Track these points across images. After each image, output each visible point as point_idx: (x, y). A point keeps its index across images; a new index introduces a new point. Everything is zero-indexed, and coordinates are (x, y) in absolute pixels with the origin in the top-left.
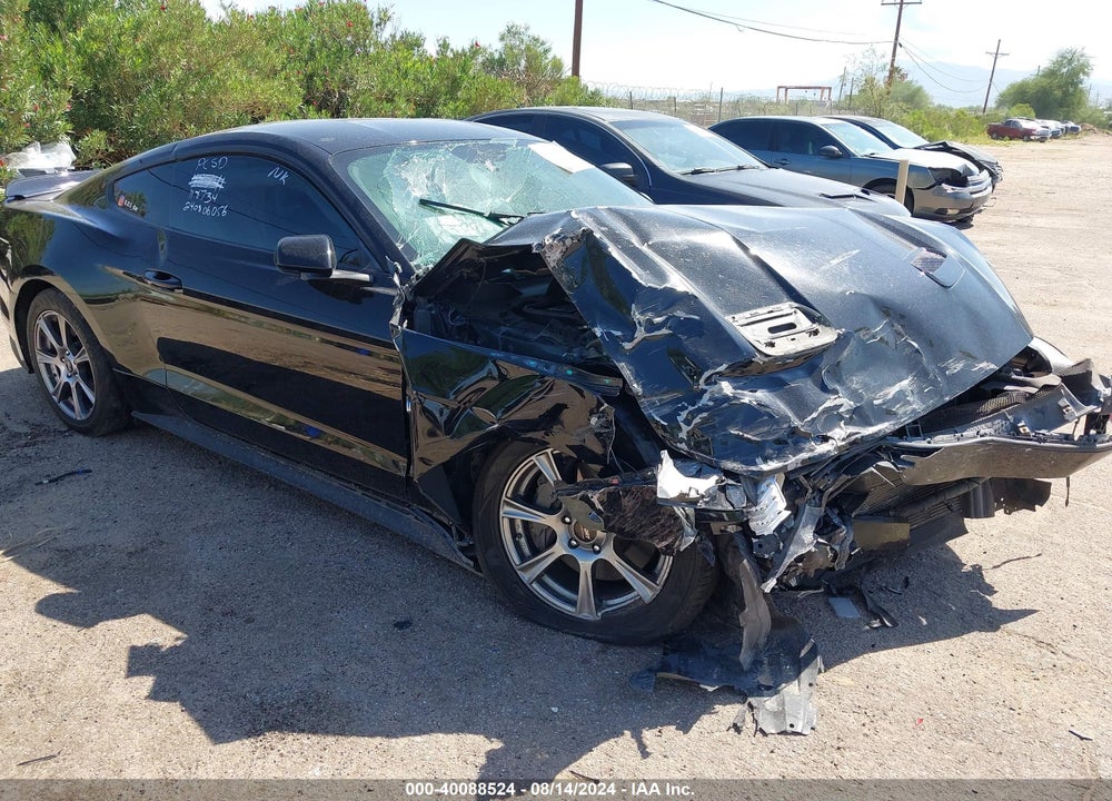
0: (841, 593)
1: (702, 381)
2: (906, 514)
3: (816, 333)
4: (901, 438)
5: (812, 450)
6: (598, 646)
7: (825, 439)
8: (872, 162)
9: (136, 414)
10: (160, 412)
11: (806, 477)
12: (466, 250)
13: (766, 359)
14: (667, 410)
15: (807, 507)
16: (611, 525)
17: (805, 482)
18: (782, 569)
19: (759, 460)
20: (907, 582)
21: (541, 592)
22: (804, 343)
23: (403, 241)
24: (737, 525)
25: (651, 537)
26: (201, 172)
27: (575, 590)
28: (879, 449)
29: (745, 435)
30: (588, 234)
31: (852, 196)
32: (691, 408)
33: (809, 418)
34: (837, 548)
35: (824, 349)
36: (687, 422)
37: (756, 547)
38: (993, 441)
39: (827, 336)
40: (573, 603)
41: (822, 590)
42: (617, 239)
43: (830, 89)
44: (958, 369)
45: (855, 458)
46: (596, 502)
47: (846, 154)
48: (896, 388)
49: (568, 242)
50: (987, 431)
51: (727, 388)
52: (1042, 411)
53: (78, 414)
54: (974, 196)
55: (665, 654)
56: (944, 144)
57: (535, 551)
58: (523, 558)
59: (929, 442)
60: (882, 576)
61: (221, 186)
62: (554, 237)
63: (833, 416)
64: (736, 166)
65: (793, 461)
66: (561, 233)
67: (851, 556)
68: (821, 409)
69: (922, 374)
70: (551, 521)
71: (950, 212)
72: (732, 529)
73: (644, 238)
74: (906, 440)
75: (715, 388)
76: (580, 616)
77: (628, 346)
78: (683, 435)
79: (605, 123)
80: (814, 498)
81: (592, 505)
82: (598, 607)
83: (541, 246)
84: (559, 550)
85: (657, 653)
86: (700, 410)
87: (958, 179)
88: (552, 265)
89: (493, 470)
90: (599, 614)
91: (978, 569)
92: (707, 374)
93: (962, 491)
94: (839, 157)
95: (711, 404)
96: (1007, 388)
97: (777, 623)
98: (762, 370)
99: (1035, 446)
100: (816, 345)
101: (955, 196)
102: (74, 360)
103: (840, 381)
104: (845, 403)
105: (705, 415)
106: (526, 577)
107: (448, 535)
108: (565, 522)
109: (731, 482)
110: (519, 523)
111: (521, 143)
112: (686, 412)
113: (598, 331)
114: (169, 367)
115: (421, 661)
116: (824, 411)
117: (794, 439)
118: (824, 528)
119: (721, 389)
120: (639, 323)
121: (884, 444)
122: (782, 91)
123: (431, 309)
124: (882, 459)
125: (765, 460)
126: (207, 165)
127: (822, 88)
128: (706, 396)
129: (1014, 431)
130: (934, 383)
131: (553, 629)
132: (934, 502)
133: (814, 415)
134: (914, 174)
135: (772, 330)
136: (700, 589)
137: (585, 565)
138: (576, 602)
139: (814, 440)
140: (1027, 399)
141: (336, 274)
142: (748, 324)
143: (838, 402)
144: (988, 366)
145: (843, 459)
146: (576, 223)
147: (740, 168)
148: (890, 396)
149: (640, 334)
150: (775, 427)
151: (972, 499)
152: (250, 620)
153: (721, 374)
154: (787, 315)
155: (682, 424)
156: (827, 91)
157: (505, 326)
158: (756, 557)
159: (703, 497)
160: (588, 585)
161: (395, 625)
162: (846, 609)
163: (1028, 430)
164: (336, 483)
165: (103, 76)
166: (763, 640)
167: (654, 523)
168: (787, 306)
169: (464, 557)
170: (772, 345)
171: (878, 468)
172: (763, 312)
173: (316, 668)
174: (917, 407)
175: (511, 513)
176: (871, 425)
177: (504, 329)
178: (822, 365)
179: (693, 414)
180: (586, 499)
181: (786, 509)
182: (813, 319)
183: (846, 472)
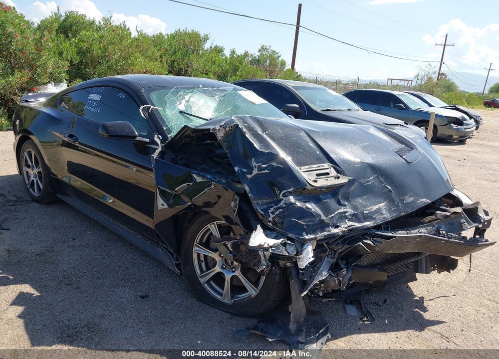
0: (351, 303)
1: (281, 195)
2: (385, 268)
3: (338, 178)
4: (378, 231)
5: (330, 231)
6: (229, 316)
7: (337, 227)
8: (419, 112)
9: (58, 195)
10: (67, 195)
11: (327, 244)
12: (187, 131)
13: (312, 188)
14: (264, 207)
15: (326, 258)
16: (236, 258)
17: (326, 246)
18: (311, 286)
19: (304, 234)
20: (385, 301)
21: (208, 289)
22: (331, 182)
23: (167, 126)
24: (291, 263)
25: (254, 266)
26: (93, 93)
27: (223, 288)
28: (366, 234)
29: (299, 221)
30: (237, 126)
31: (398, 125)
32: (275, 207)
33: (330, 216)
34: (341, 279)
35: (341, 186)
36: (273, 213)
37: (301, 275)
38: (425, 236)
39: (343, 180)
40: (221, 294)
41: (334, 299)
42: (250, 129)
43: (412, 81)
44: (410, 200)
45: (352, 237)
46: (229, 247)
47: (407, 108)
48: (377, 207)
49: (227, 129)
50: (423, 231)
51: (292, 199)
52: (452, 224)
53: (36, 194)
54: (466, 130)
55: (259, 322)
56: (455, 106)
57: (208, 269)
58: (202, 271)
59: (393, 234)
60: (374, 297)
61: (99, 100)
62: (221, 126)
63: (343, 217)
64: (347, 108)
65: (320, 235)
66: (224, 124)
67: (349, 284)
68: (336, 213)
69: (391, 201)
70: (215, 256)
71: (454, 137)
72: (289, 264)
73: (264, 130)
74: (381, 231)
75: (287, 199)
76: (224, 301)
77: (249, 176)
78: (270, 219)
79: (290, 87)
80: (331, 254)
81: (228, 248)
82: (232, 298)
83: (214, 129)
84: (218, 269)
85: (255, 322)
86: (279, 208)
87: (459, 122)
88: (220, 138)
89: (191, 229)
90: (232, 301)
91: (422, 299)
92: (284, 192)
93: (414, 259)
94: (403, 109)
95: (284, 205)
96: (438, 212)
97: (309, 312)
98: (310, 192)
99: (446, 240)
100: (337, 183)
101: (457, 130)
102: (36, 170)
103: (348, 201)
104: (349, 210)
105: (281, 210)
106: (202, 280)
107: (172, 258)
108: (220, 256)
109: (289, 242)
110: (202, 255)
111: (236, 90)
112: (273, 208)
113: (236, 169)
114: (72, 176)
115: (147, 314)
116: (337, 214)
117: (323, 226)
118: (335, 268)
119: (289, 199)
120: (255, 166)
121: (368, 232)
122: (390, 81)
123: (172, 155)
124: (367, 239)
125: (307, 235)
126: (96, 91)
127: (408, 81)
128: (283, 202)
129: (437, 232)
130: (397, 206)
131: (211, 306)
132: (399, 264)
133: (333, 215)
134: (438, 119)
135: (317, 175)
136: (275, 293)
137: (228, 277)
138: (223, 294)
139: (332, 226)
140: (445, 218)
141: (138, 138)
142: (306, 171)
143: (345, 210)
144: (426, 201)
145: (346, 237)
146: (233, 121)
147: (349, 110)
148: (373, 210)
149: (255, 172)
150: (313, 219)
151: (420, 264)
152: (77, 288)
153: (290, 192)
154: (326, 169)
155: (270, 214)
156: (410, 82)
157: (203, 165)
158: (300, 279)
159: (271, 247)
160: (228, 286)
161: (140, 297)
162: (352, 310)
163: (444, 232)
164: (131, 231)
165: (84, 57)
166: (302, 320)
167: (255, 259)
168: (326, 165)
169: (177, 269)
170: (316, 181)
171: (364, 243)
172: (315, 166)
173: (99, 312)
174: (387, 216)
175: (198, 250)
176: (362, 223)
177: (202, 166)
178: (340, 193)
179: (276, 209)
180: (225, 245)
181: (312, 257)
182: (338, 172)
183: (347, 244)
